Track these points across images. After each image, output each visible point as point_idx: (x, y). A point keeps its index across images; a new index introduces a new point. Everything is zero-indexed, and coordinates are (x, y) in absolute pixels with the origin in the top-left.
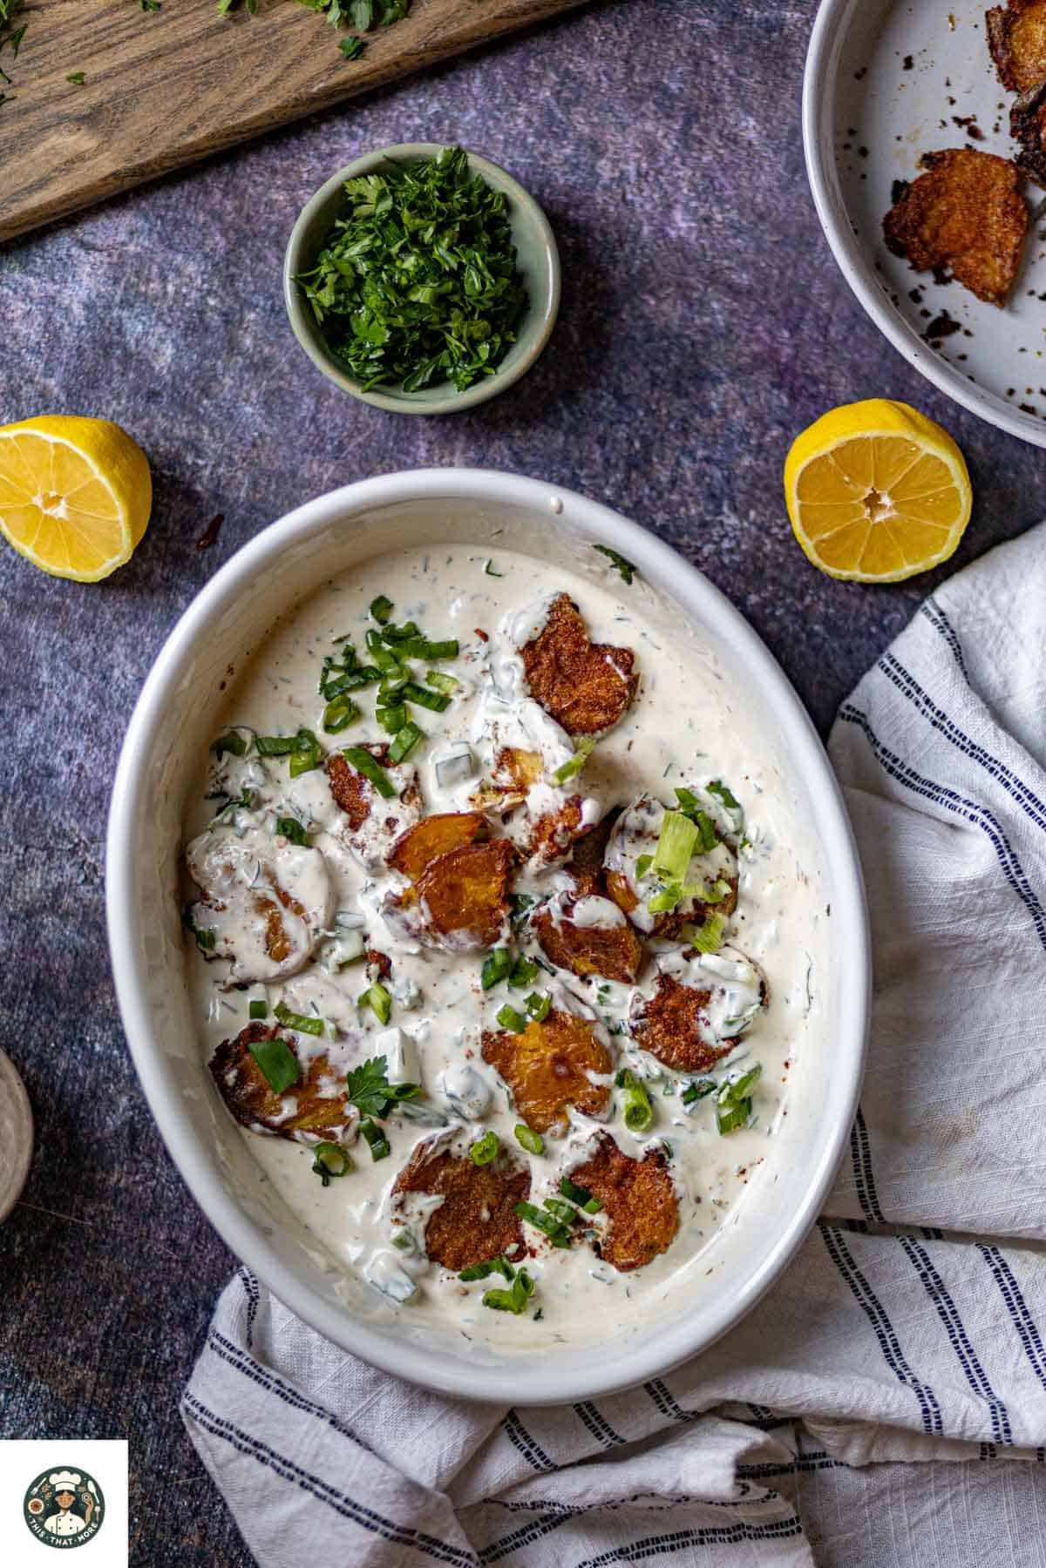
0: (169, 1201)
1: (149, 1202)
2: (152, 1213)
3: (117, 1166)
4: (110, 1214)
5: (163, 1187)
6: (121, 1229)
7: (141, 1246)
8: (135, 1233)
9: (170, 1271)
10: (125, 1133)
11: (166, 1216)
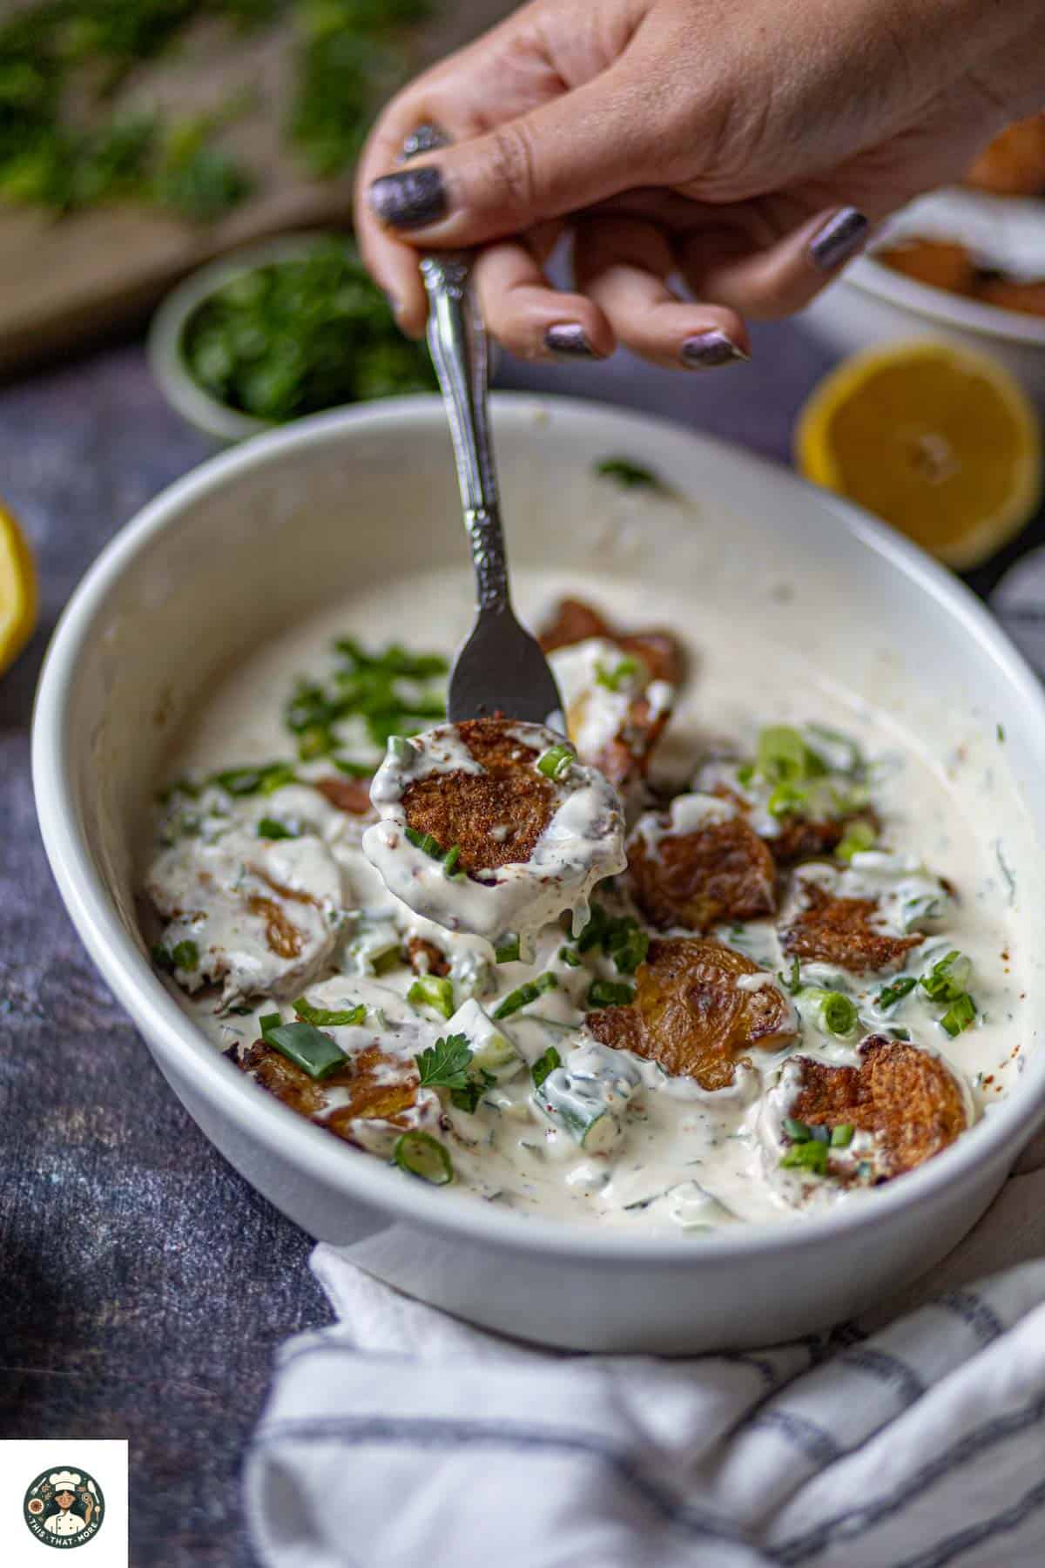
0: (185, 1330)
1: (159, 1337)
2: (166, 1348)
3: (105, 1304)
4: (104, 1358)
5: (176, 1317)
6: (124, 1374)
7: (156, 1390)
8: (145, 1374)
9: (204, 1412)
10: (110, 1264)
11: (187, 1349)
